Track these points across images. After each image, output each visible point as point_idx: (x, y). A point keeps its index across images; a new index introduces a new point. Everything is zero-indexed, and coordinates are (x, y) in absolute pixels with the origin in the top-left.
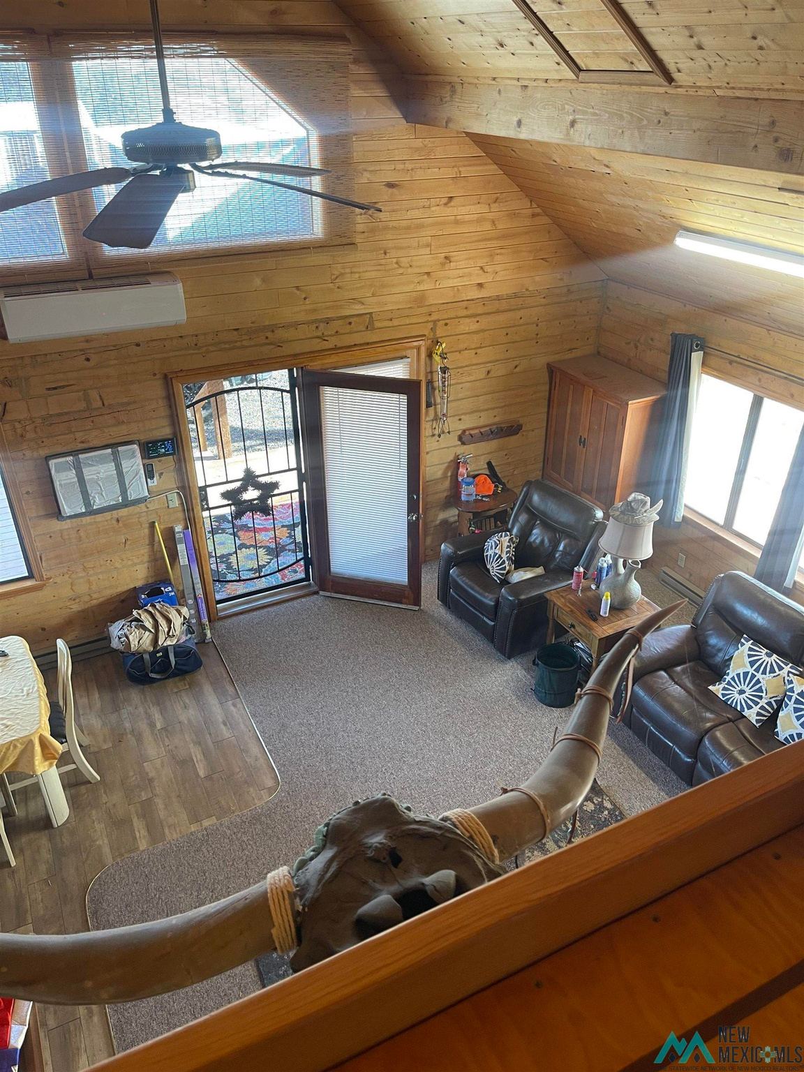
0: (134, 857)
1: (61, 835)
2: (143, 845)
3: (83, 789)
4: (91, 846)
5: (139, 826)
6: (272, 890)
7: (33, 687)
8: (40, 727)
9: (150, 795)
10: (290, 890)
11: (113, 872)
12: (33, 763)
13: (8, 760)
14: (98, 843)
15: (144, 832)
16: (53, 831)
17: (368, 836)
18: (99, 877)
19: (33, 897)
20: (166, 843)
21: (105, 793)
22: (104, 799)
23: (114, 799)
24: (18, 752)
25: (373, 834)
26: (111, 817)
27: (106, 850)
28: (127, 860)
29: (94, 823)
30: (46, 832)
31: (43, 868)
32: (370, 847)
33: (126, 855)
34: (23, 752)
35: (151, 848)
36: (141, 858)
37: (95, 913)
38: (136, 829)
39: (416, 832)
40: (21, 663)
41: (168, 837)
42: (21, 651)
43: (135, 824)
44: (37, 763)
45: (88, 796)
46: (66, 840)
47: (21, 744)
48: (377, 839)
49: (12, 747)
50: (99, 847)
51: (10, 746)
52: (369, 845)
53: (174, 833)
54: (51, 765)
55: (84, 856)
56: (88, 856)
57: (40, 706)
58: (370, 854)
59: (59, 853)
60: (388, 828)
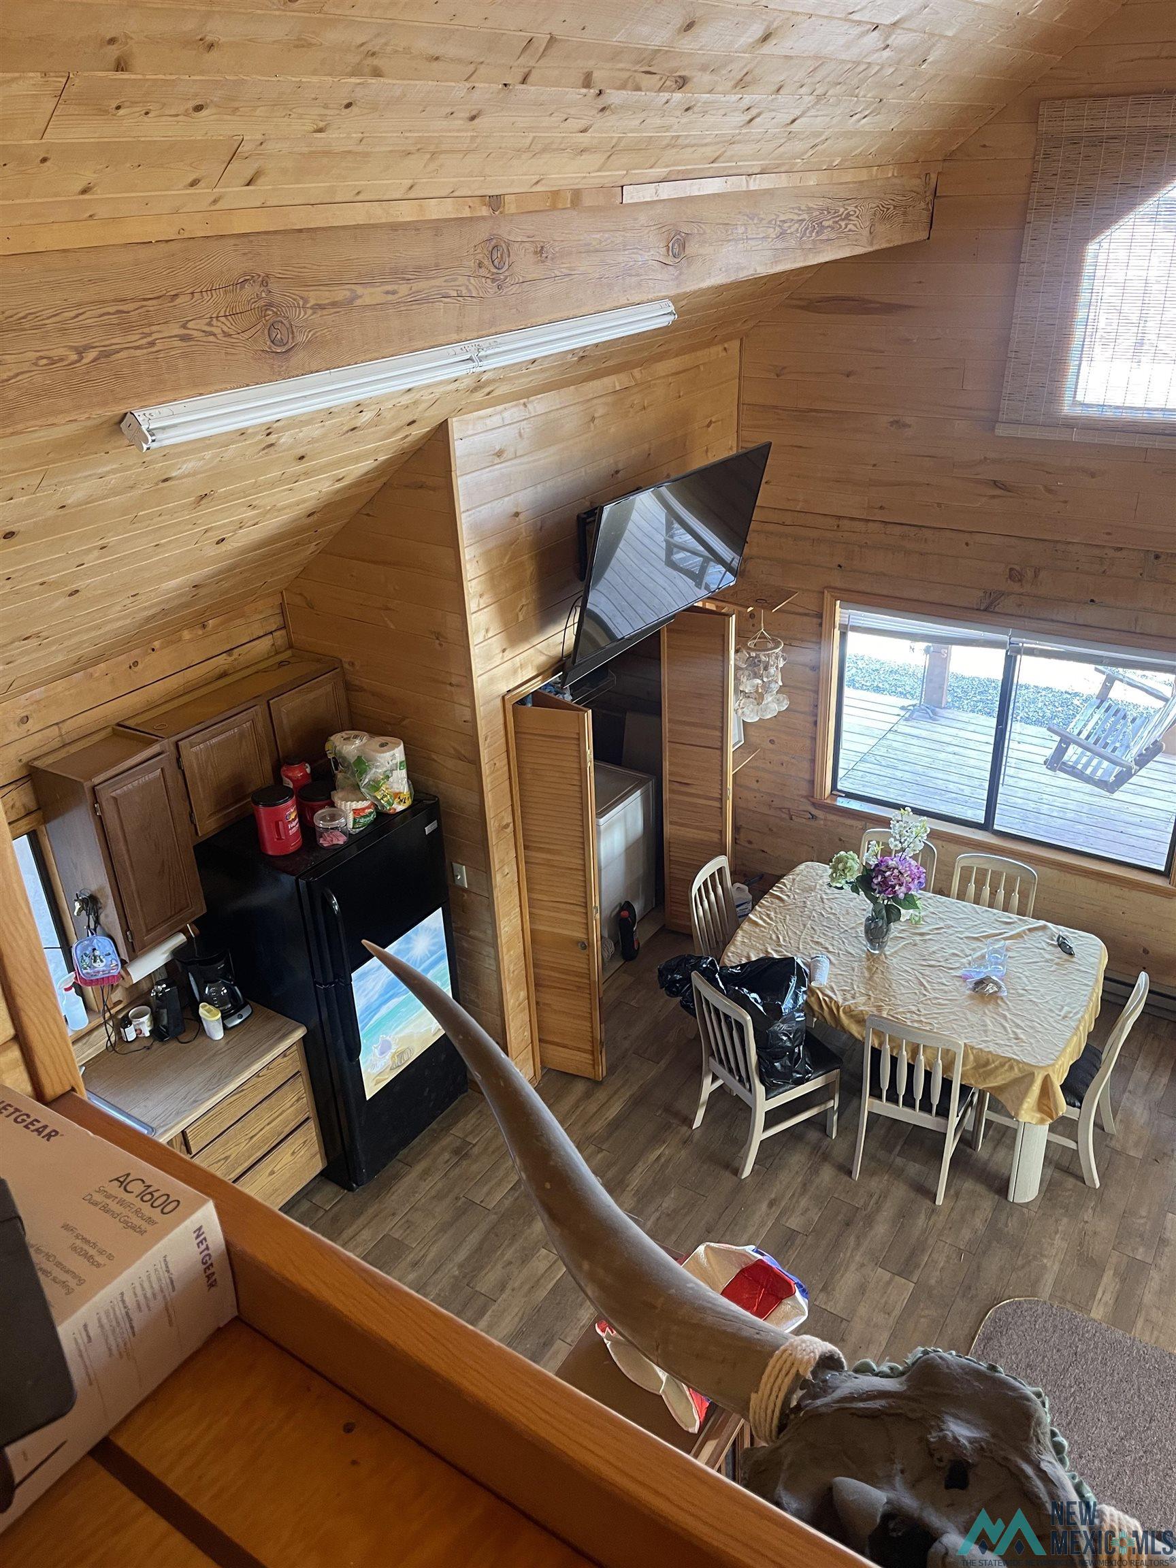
0: (1076, 1317)
1: (1010, 1215)
2: (1098, 1312)
3: (1070, 1182)
4: (1035, 1257)
5: (1108, 1286)
6: (785, 1351)
7: (1077, 1013)
8: (1053, 1065)
9: (1150, 1260)
10: (801, 1372)
11: (1039, 1312)
12: (1021, 1104)
13: (995, 1078)
14: (1045, 1261)
15: (1109, 1298)
16: (1004, 1201)
17: (956, 1417)
18: (1020, 1302)
19: (935, 1256)
20: (1128, 1335)
21: (1094, 1210)
22: (1088, 1215)
23: (1102, 1226)
24: (1011, 1078)
25: (968, 1422)
26: (1081, 1244)
27: (1049, 1280)
28: (1066, 1313)
29: (1056, 1233)
30: (996, 1197)
31: (966, 1234)
32: (942, 1430)
33: (1069, 1306)
34: (1016, 1081)
35: (1104, 1325)
36: (1084, 1327)
37: (988, 1339)
38: (1102, 1284)
39: (1023, 1480)
40: (1082, 974)
41: (1137, 1331)
42: (1092, 960)
43: (1105, 1279)
44: (1025, 1106)
45: (1071, 1196)
46: (1013, 1225)
47: (1019, 1069)
48: (961, 1431)
49: (1006, 1067)
50: (1044, 1267)
51: (1005, 1063)
52: (944, 1427)
53: (1148, 1333)
54: (1042, 1121)
55: (1020, 1263)
56: (1023, 1267)
57: (1069, 1041)
58: (933, 1438)
59: (994, 1232)
60: (993, 1436)
